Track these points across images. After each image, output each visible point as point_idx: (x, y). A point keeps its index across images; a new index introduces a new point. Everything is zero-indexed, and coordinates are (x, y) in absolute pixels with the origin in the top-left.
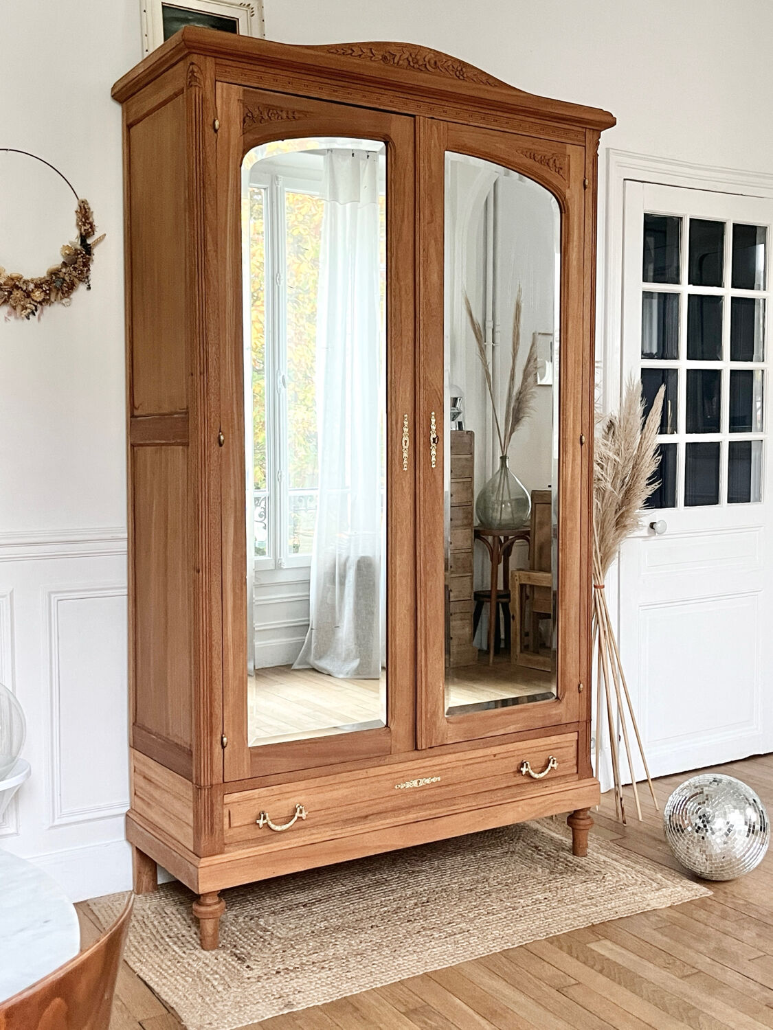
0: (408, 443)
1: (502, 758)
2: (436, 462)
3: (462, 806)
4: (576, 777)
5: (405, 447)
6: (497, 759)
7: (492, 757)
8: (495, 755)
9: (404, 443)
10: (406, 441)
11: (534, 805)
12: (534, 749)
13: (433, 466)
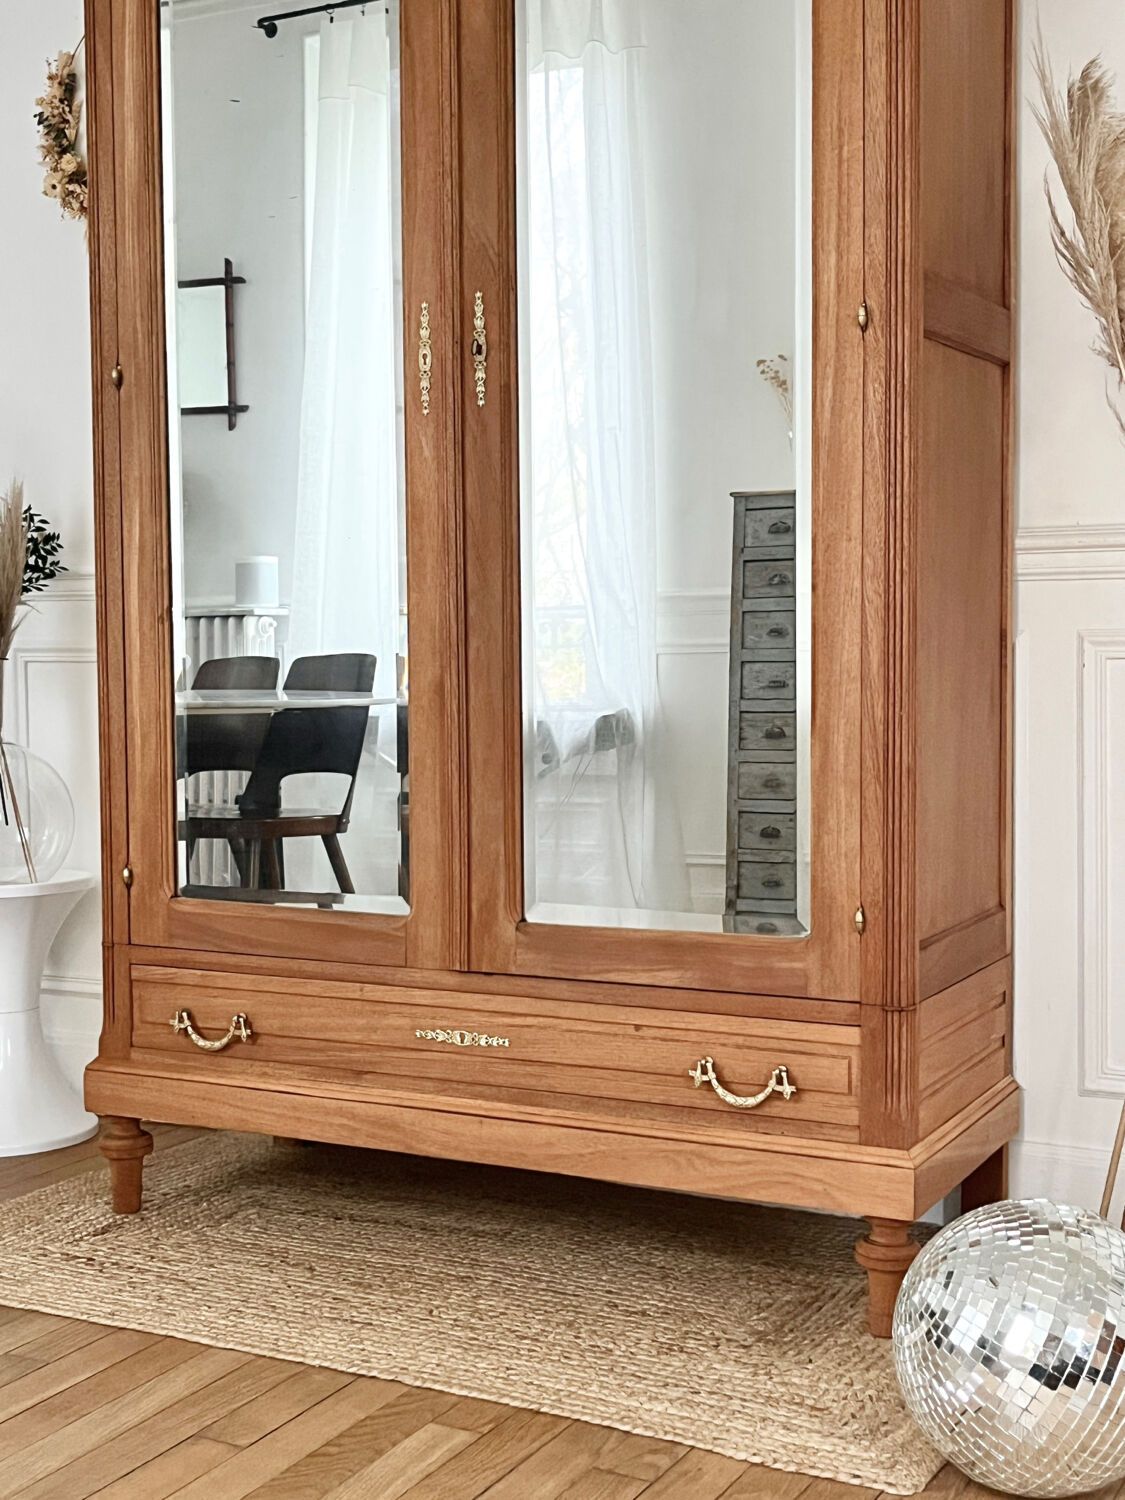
0: (428, 360)
1: (655, 1038)
2: (485, 393)
3: (551, 1112)
4: (854, 1136)
5: (423, 368)
6: (642, 1038)
7: (631, 1031)
8: (638, 1027)
9: (421, 360)
10: (425, 356)
11: (721, 1163)
12: (740, 1040)
13: (481, 403)
